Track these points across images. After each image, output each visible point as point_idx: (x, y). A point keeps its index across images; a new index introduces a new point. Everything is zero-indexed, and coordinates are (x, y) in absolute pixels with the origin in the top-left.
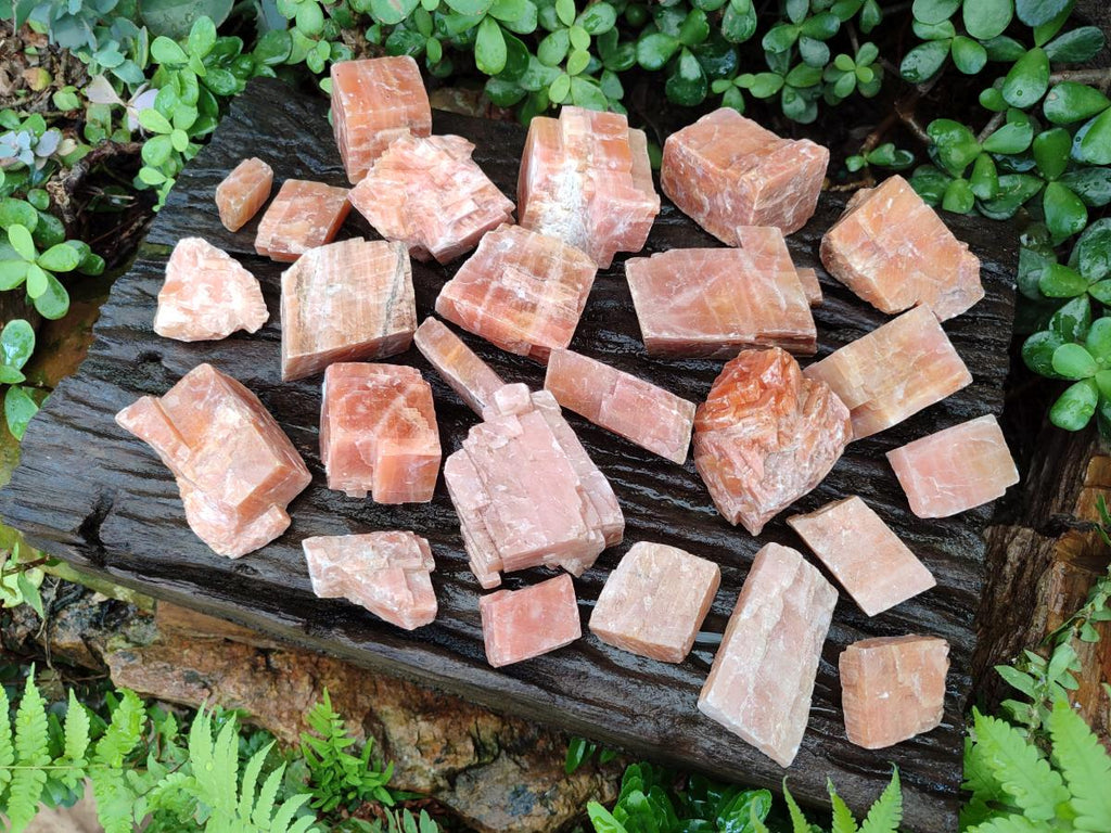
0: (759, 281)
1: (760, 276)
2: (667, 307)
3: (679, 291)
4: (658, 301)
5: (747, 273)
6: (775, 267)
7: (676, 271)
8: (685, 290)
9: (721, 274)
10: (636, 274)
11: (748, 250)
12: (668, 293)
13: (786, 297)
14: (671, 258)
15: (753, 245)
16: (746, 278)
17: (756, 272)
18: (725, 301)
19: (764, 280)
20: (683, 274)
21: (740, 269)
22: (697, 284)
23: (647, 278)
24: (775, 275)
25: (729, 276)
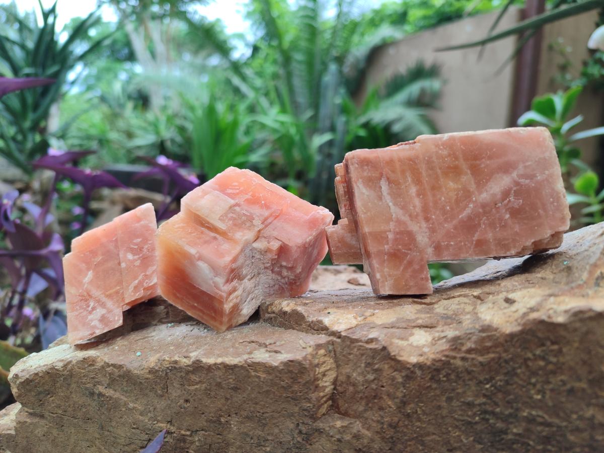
0: (410, 216)
1: (409, 222)
2: (521, 170)
3: (506, 194)
4: (531, 177)
5: (424, 225)
6: (391, 236)
7: (510, 222)
8: (499, 196)
9: (455, 222)
10: (558, 215)
11: (422, 260)
12: (520, 191)
13: (380, 198)
14: (514, 240)
15: (416, 267)
16: (427, 219)
17: (413, 227)
18: (451, 184)
19: (406, 218)
20: (501, 219)
21: (433, 230)
22: (484, 206)
23: (545, 210)
24: (392, 225)
25: (446, 220)
